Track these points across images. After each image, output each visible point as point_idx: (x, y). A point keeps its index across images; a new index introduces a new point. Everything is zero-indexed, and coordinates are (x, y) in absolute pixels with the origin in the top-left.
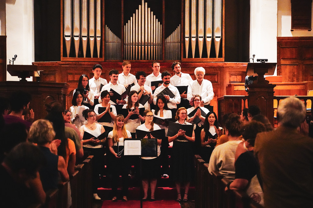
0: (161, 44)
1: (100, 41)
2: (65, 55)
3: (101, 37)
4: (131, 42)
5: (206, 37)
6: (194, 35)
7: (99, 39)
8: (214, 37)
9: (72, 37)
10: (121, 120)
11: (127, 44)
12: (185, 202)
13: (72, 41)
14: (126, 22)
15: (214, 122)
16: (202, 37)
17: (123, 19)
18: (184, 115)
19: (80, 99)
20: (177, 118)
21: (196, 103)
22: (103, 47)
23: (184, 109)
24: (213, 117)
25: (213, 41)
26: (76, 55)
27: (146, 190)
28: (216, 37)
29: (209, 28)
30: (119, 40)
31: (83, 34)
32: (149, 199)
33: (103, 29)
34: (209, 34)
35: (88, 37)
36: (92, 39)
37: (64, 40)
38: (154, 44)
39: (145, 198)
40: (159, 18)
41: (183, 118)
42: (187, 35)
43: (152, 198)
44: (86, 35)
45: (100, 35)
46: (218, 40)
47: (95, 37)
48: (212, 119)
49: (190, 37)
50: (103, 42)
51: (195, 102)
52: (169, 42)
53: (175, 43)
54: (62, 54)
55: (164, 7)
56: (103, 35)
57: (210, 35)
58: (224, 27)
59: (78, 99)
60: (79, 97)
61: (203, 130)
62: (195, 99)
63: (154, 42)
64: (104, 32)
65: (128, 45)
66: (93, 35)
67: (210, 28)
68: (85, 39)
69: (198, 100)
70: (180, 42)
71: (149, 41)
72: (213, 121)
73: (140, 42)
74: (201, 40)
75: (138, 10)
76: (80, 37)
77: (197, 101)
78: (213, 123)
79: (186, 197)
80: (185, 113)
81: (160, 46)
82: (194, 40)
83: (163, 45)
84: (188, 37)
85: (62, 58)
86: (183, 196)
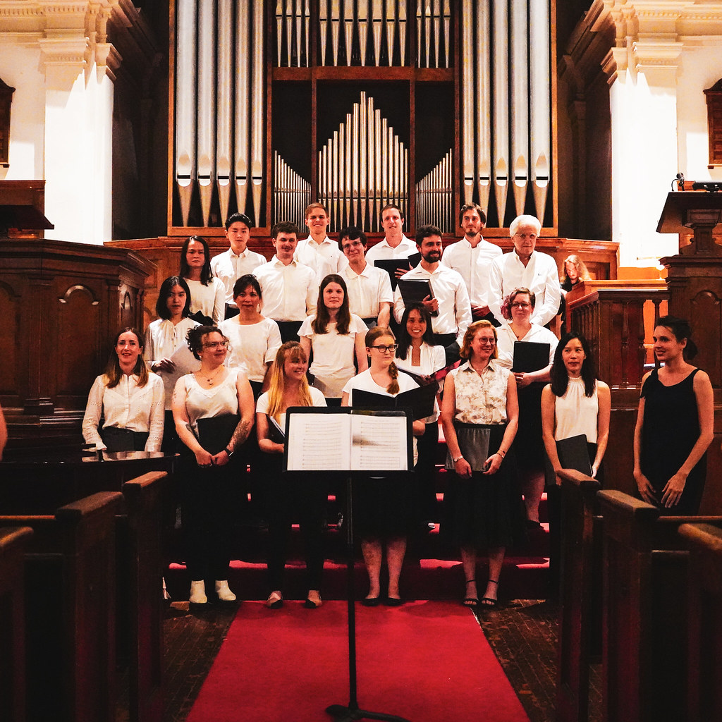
0: (407, 196)
1: (260, 189)
2: (178, 221)
3: (264, 178)
4: (335, 190)
5: (514, 179)
6: (485, 172)
7: (257, 183)
8: (533, 179)
9: (196, 179)
10: (299, 357)
11: (324, 196)
12: (489, 607)
13: (196, 187)
14: (323, 142)
15: (581, 362)
16: (505, 178)
17: (314, 138)
18: (489, 343)
19: (177, 300)
20: (467, 352)
21: (519, 312)
22: (269, 202)
23: (488, 325)
24: (577, 350)
25: (530, 188)
26: (203, 223)
27: (374, 572)
28: (539, 178)
29: (519, 157)
30: (306, 186)
31: (220, 173)
32: (383, 598)
33: (269, 160)
34: (520, 171)
35: (233, 178)
36: (241, 184)
37: (175, 185)
38: (391, 196)
39: (373, 596)
40: (402, 132)
41: (483, 354)
42: (468, 173)
43: (393, 595)
44: (227, 173)
45: (260, 174)
46: (542, 185)
47: (249, 178)
48: (574, 354)
49: (476, 179)
50: (269, 189)
51: (513, 309)
52: (425, 192)
53: (439, 192)
54: (170, 219)
55: (412, 107)
56: (269, 174)
57: (524, 173)
58: (555, 154)
59: (170, 300)
60: (174, 294)
61: (548, 387)
62: (515, 300)
63: (391, 190)
64: (269, 165)
65: (327, 198)
66: (244, 174)
67: (522, 157)
68: (224, 184)
69: (524, 304)
70: (451, 190)
71: (378, 188)
72: (576, 360)
73: (357, 190)
74: (502, 184)
75: (352, 114)
76: (213, 178)
77: (520, 307)
78: (577, 367)
79: (491, 594)
80: (491, 340)
81: (404, 198)
82: (484, 184)
83: (412, 196)
84: (471, 177)
85: (170, 228)
86: (482, 590)
